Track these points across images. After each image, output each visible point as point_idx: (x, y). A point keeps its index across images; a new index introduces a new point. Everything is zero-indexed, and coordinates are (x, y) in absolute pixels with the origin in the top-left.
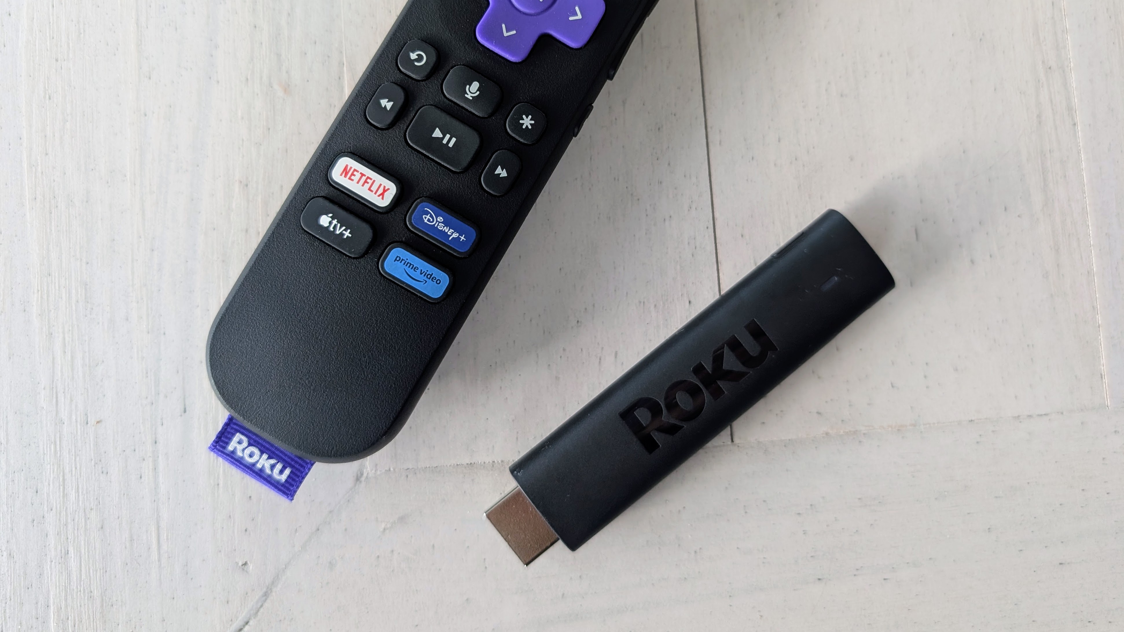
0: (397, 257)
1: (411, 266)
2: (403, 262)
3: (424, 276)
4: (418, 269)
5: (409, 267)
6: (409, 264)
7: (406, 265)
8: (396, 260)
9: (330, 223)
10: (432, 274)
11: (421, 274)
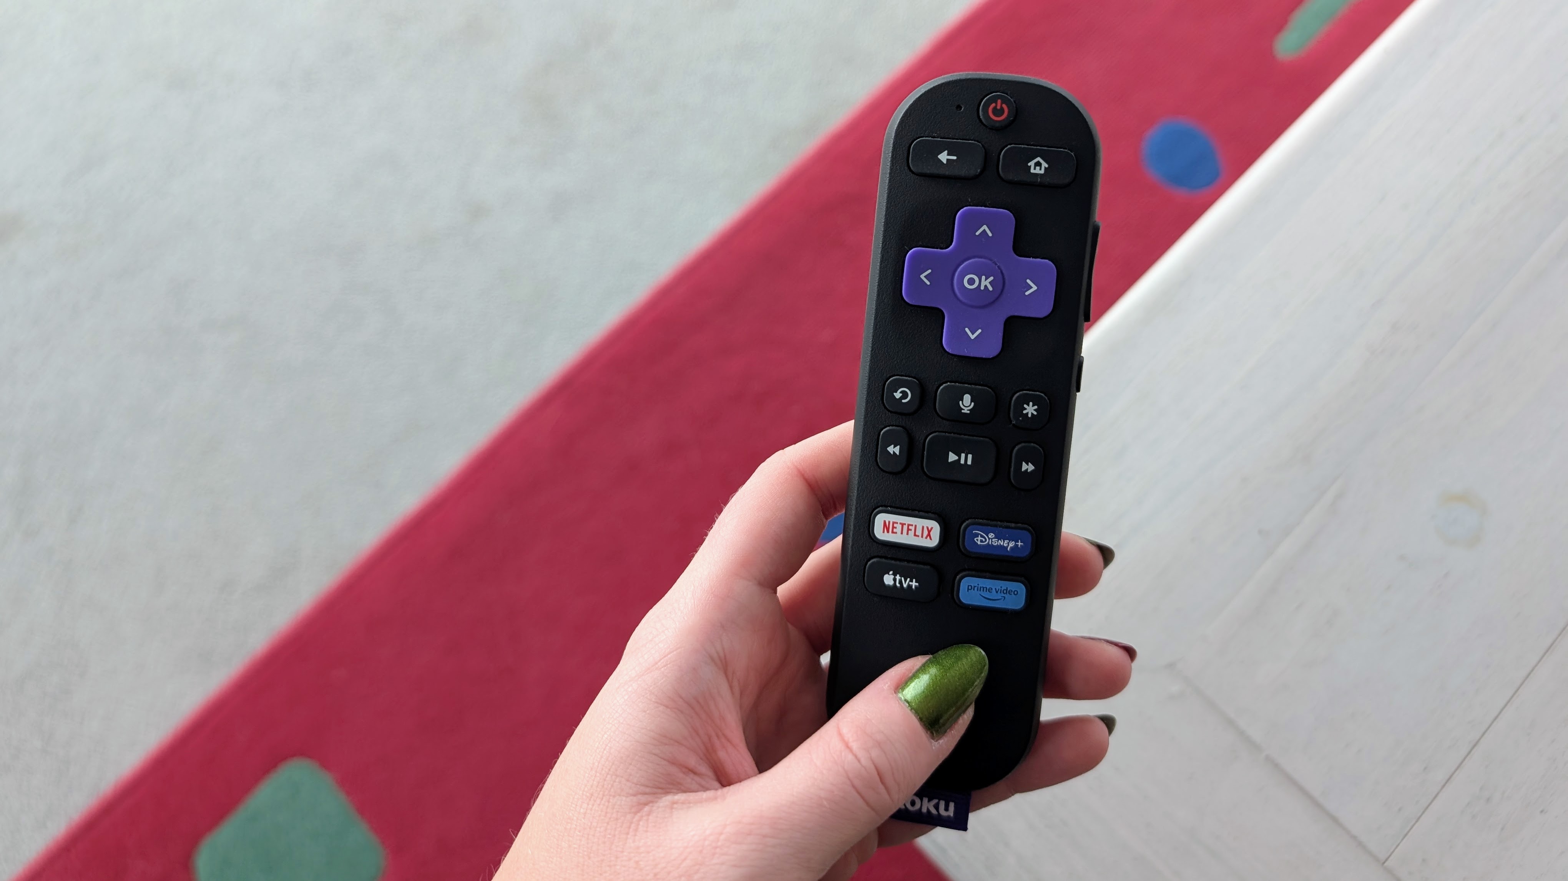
0: (968, 586)
1: (985, 589)
2: (976, 588)
3: (1001, 592)
4: (992, 589)
5: (983, 590)
6: (982, 588)
7: (980, 590)
8: (968, 589)
9: (895, 580)
10: (1007, 588)
11: (997, 592)
